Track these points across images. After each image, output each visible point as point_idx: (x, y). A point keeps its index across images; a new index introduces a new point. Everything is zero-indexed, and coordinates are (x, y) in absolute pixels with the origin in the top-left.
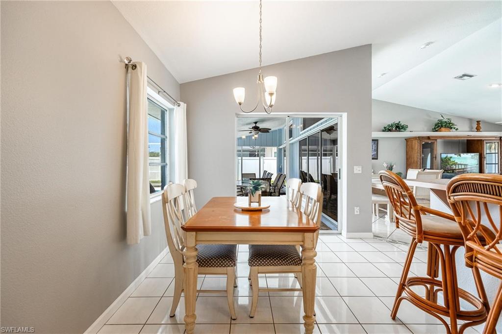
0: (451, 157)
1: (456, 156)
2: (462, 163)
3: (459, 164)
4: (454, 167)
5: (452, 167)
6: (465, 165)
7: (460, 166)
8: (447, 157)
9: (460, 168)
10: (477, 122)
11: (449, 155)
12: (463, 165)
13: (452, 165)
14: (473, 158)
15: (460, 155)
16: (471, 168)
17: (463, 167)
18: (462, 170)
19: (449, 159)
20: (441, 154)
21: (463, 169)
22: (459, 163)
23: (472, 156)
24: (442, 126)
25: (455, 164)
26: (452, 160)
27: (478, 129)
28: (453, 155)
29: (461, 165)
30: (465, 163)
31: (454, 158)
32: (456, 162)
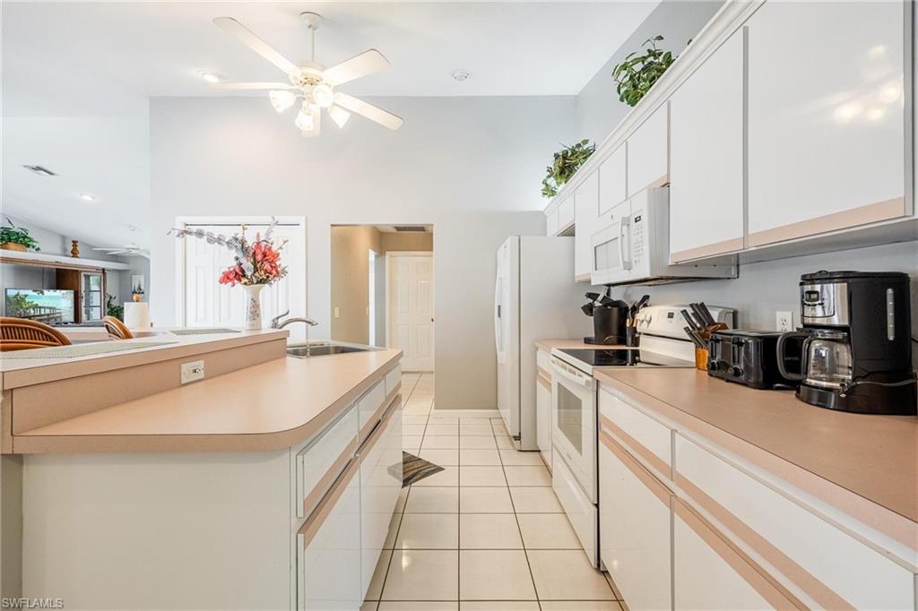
0: (26, 296)
1: (35, 294)
2: (45, 305)
3: (40, 307)
4: (32, 311)
5: (28, 311)
6: (50, 308)
7: (42, 310)
8: (18, 294)
9: (43, 313)
10: (73, 242)
11: (22, 292)
12: (48, 308)
13: (27, 309)
14: (64, 298)
15: (42, 293)
16: (61, 313)
17: (48, 311)
18: (46, 317)
19: (23, 300)
20: (6, 290)
21: (48, 315)
22: (40, 305)
23: (63, 294)
24: (10, 240)
25: (36, 307)
26: (27, 300)
27: (74, 254)
28: (30, 293)
29: (44, 308)
30: (51, 305)
31: (32, 297)
32: (35, 303)
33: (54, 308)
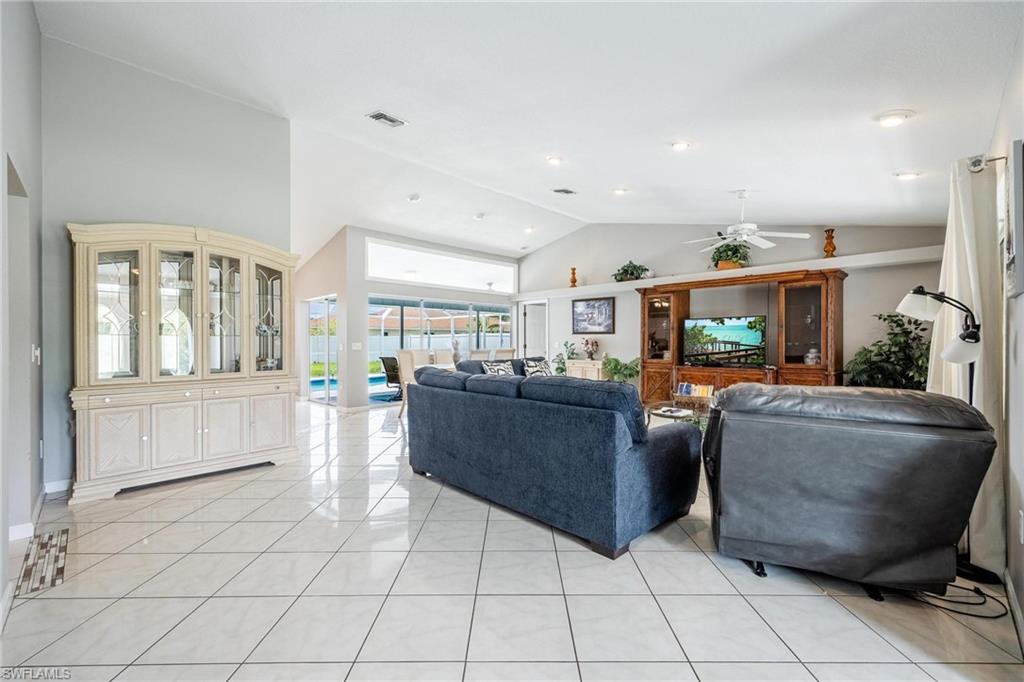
0: (704, 327)
1: (714, 324)
2: (726, 339)
3: (720, 342)
4: (710, 348)
5: (705, 347)
6: (732, 343)
7: (722, 345)
8: (695, 326)
9: (723, 350)
13: (705, 343)
14: (751, 328)
15: (722, 322)
16: (746, 350)
17: (729, 348)
18: (726, 355)
19: (701, 332)
20: (683, 320)
21: (729, 352)
22: (720, 339)
23: (750, 323)
25: (714, 341)
26: (705, 332)
27: (829, 252)
28: (708, 323)
29: (725, 343)
30: (732, 339)
31: (711, 328)
32: (713, 336)
33: (738, 344)
